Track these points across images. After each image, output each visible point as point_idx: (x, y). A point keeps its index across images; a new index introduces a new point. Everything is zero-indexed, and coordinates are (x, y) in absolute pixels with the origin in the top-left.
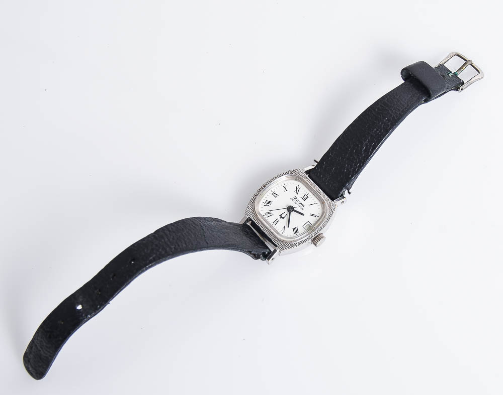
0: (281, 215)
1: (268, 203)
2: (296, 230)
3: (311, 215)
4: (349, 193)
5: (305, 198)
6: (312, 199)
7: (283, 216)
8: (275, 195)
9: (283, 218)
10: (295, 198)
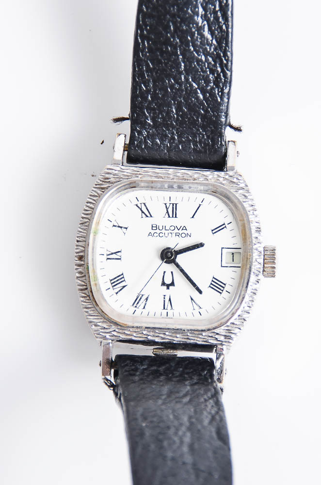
0: (163, 284)
1: (118, 281)
2: (217, 286)
3: (215, 231)
4: (238, 129)
5: (172, 211)
6: (186, 201)
7: (168, 281)
8: (114, 255)
9: (173, 284)
10: (154, 227)
